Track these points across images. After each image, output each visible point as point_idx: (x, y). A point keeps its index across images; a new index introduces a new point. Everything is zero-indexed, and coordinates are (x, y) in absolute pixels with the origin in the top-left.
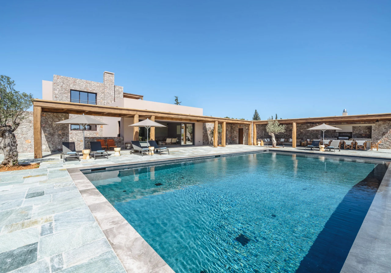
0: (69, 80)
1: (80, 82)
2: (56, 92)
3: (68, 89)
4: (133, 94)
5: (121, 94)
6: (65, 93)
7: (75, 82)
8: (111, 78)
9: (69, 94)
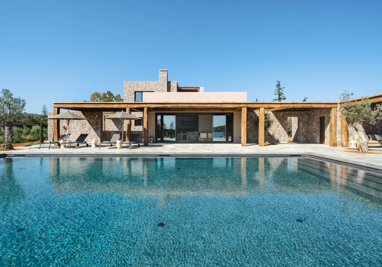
0: (134, 84)
1: (141, 84)
2: (125, 95)
3: (133, 92)
4: (188, 87)
5: (175, 89)
6: (131, 95)
7: (137, 85)
8: (164, 75)
9: (134, 95)
